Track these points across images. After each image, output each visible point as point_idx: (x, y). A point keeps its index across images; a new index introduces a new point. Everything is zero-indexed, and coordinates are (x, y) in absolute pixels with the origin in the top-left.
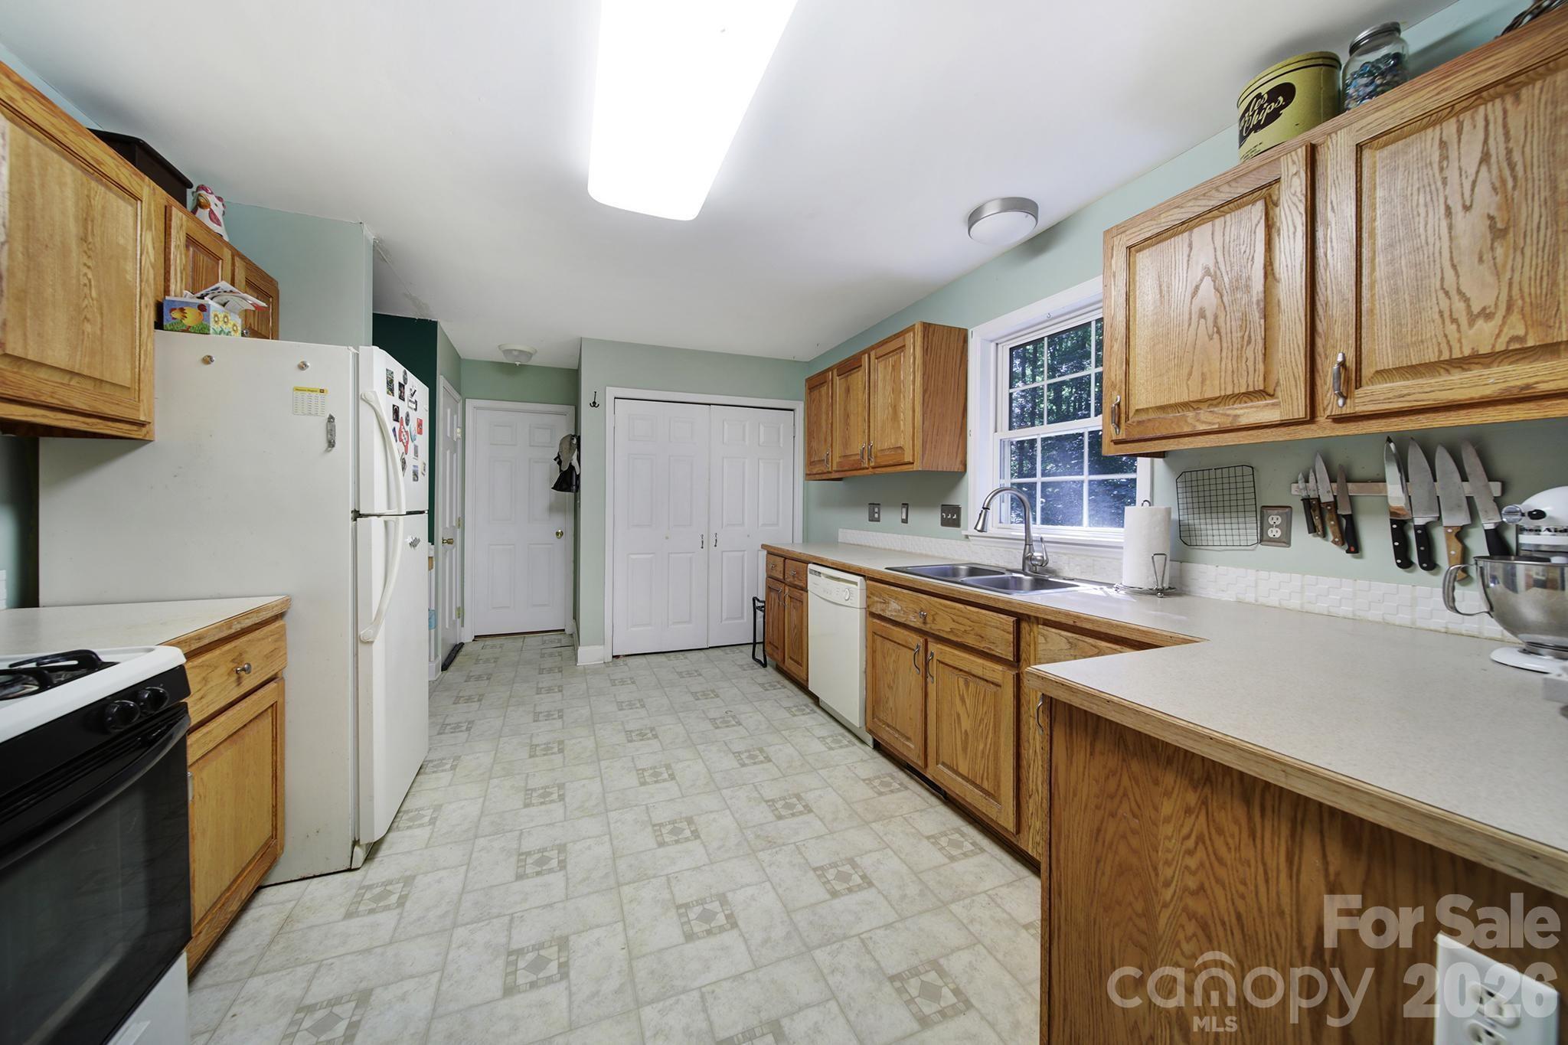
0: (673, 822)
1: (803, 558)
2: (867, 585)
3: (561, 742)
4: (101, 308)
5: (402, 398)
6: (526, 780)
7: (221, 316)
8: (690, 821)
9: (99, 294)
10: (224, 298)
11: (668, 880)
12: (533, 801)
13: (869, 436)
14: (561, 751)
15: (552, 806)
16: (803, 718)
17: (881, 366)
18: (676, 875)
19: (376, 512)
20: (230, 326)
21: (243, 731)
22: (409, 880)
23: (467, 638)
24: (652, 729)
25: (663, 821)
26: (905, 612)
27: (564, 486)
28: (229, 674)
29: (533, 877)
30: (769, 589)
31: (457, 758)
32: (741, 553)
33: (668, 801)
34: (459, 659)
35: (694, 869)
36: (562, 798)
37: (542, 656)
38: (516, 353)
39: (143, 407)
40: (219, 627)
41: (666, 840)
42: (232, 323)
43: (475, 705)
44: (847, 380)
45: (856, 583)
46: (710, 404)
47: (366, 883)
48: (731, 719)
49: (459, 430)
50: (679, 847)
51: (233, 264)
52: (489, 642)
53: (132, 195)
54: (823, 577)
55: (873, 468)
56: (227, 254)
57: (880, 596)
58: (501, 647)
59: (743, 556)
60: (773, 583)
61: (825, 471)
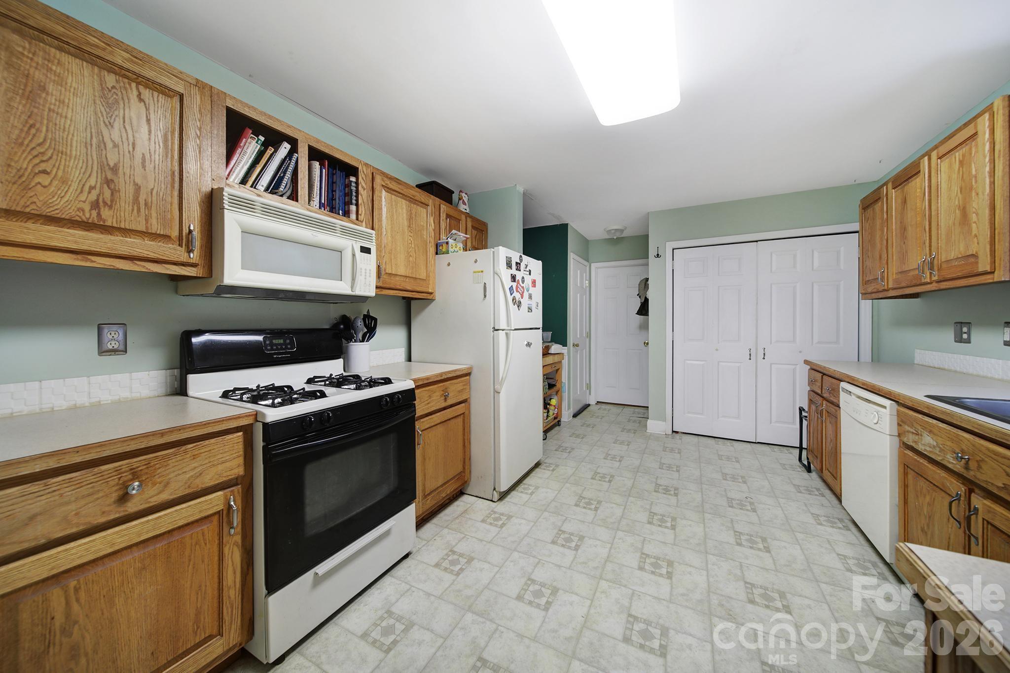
0: (658, 558)
1: (837, 376)
2: (898, 411)
3: (612, 476)
4: (415, 251)
5: (518, 269)
6: (583, 491)
7: (454, 245)
8: (670, 564)
9: (415, 246)
10: (454, 237)
11: (633, 594)
12: (581, 504)
13: (930, 246)
14: (610, 481)
15: (589, 511)
16: (830, 530)
17: (944, 165)
18: (640, 594)
19: (501, 328)
20: (458, 248)
21: (448, 422)
22: (510, 517)
23: (592, 402)
24: (676, 489)
25: (650, 554)
26: (941, 450)
27: (644, 312)
28: (441, 396)
29: (559, 546)
30: (811, 401)
31: (557, 466)
32: (794, 367)
33: (662, 542)
34: (585, 413)
35: (655, 598)
36: (596, 509)
37: (629, 421)
38: (613, 231)
39: (430, 287)
40: (437, 376)
41: (646, 567)
42: (458, 247)
43: (579, 440)
44: (903, 191)
45: (885, 407)
46: (757, 241)
47: (495, 510)
48: (748, 504)
49: (587, 282)
50: (652, 577)
51: (466, 221)
52: (604, 406)
53: (425, 204)
54: (853, 397)
55: (938, 282)
56: (463, 217)
57: (912, 426)
58: (608, 411)
59: (794, 370)
60: (815, 395)
61: (881, 289)
